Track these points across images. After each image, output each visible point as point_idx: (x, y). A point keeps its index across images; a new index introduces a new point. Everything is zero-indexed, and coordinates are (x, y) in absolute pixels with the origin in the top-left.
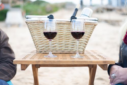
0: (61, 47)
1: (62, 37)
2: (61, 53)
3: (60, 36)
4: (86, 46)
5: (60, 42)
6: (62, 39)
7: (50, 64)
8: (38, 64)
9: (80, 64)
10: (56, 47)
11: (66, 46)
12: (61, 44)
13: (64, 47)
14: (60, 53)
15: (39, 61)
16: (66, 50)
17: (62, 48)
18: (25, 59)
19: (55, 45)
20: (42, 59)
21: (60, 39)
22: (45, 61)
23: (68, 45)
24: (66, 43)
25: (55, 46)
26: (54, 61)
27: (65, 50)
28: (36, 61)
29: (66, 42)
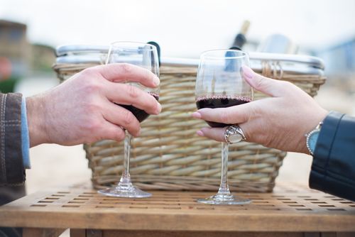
0: (188, 165)
1: (189, 127)
2: (188, 191)
3: (184, 123)
4: (280, 163)
5: (182, 145)
6: (189, 136)
7: (145, 228)
8: (97, 227)
9: (273, 230)
10: (168, 166)
11: (205, 162)
12: (188, 155)
13: (198, 168)
14: (184, 190)
15: (101, 215)
16: (206, 179)
17: (190, 169)
18: (44, 206)
19: (165, 157)
20: (112, 207)
21: (183, 137)
22: (123, 217)
23: (212, 158)
24: (207, 151)
25: (165, 164)
26: (163, 216)
27: (203, 177)
28: (88, 215)
29: (207, 147)
